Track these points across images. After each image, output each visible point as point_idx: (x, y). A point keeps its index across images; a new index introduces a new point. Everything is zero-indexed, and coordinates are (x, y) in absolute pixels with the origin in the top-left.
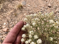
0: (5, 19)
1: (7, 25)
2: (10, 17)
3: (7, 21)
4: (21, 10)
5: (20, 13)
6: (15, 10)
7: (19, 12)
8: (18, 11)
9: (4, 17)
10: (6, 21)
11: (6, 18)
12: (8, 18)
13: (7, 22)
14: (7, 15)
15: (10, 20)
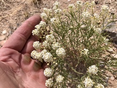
0: (5, 23)
1: (8, 34)
2: (16, 20)
3: (10, 27)
4: (38, 7)
5: (36, 12)
6: (26, 6)
7: (34, 11)
8: (31, 9)
9: (3, 18)
10: (6, 26)
11: (6, 20)
12: (11, 21)
13: (9, 29)
14: (10, 16)
15: (16, 25)
